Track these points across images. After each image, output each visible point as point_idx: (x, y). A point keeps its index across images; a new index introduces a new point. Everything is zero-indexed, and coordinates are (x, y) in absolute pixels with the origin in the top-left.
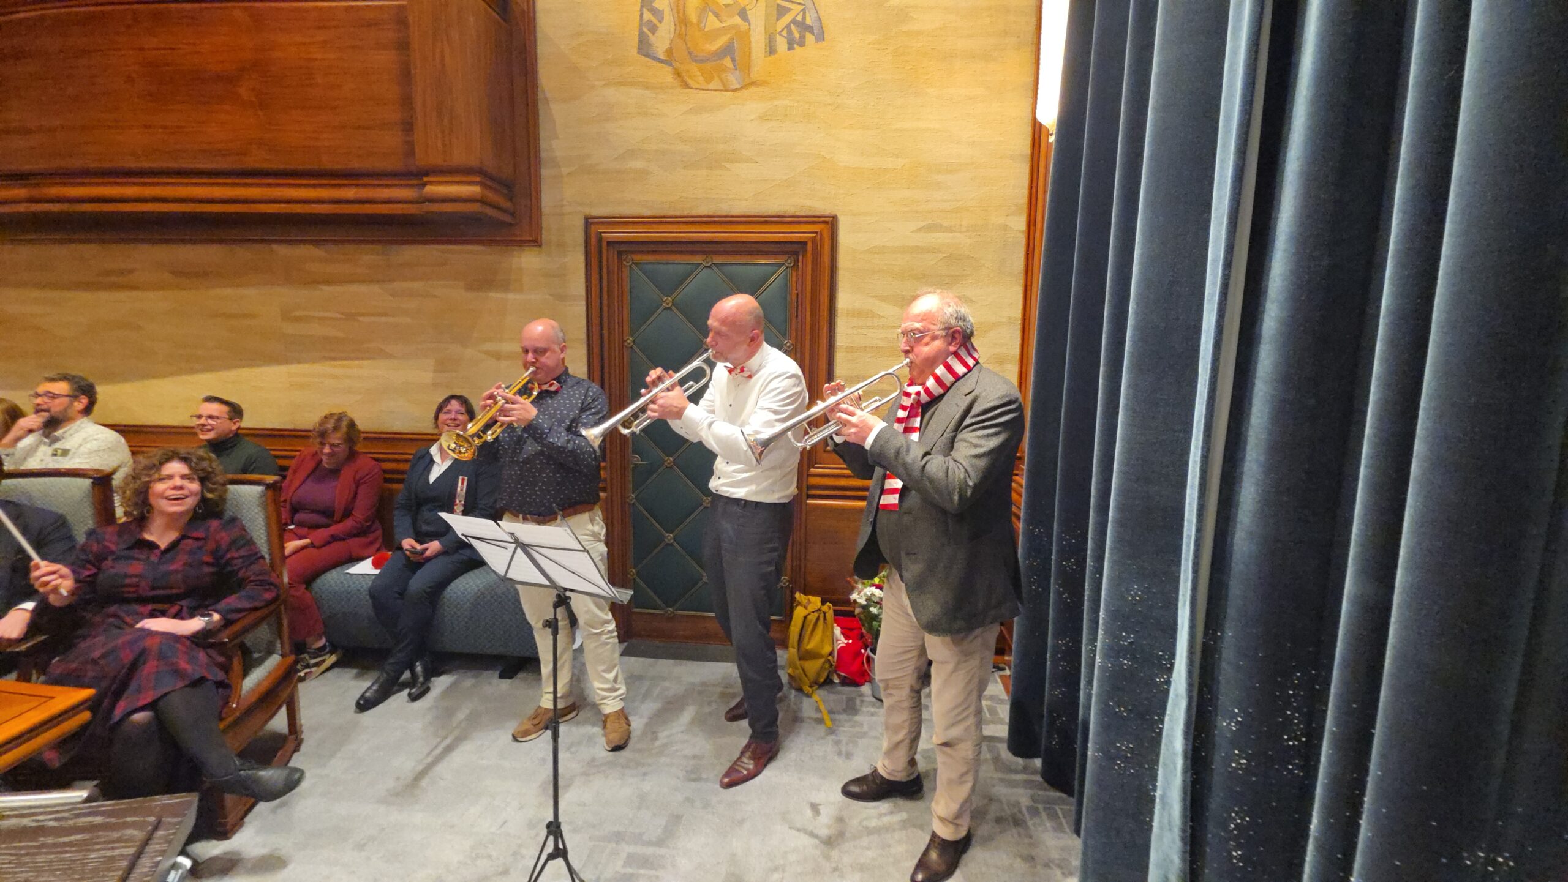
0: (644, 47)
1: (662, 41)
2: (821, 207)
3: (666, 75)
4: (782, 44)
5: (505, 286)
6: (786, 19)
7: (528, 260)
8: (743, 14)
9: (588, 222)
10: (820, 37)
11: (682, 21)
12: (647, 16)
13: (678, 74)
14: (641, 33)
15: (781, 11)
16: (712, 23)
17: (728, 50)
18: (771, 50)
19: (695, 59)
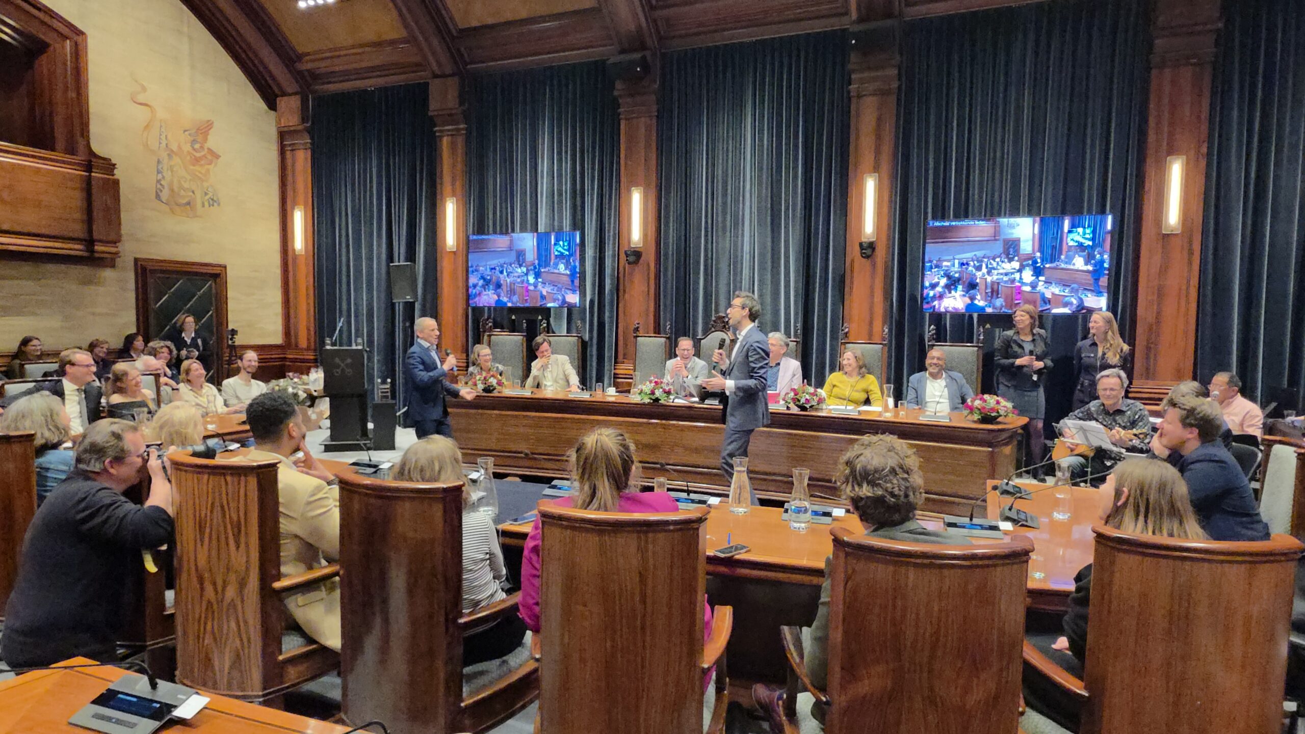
0: (158, 197)
1: (165, 195)
2: (221, 262)
3: (166, 208)
4: (206, 204)
5: (96, 284)
6: (207, 197)
7: (108, 273)
8: (193, 192)
9: (136, 260)
10: (219, 205)
11: (172, 190)
12: (159, 186)
13: (171, 209)
14: (157, 193)
15: (206, 194)
16: (182, 193)
17: (188, 203)
18: (203, 206)
19: (177, 205)
